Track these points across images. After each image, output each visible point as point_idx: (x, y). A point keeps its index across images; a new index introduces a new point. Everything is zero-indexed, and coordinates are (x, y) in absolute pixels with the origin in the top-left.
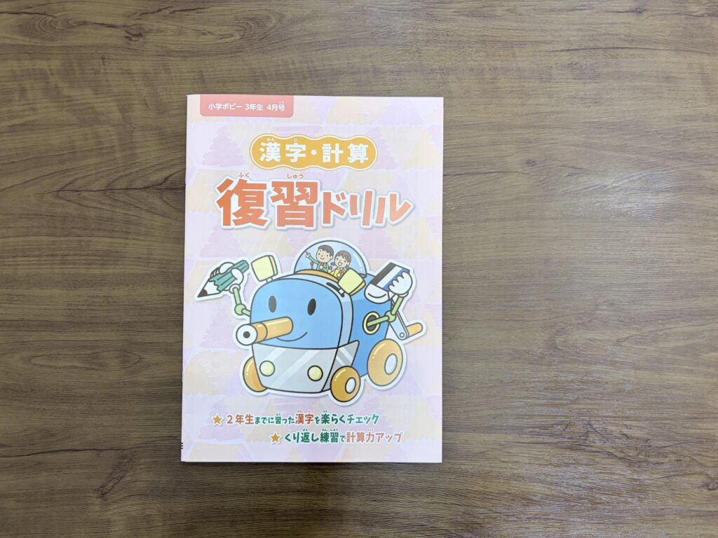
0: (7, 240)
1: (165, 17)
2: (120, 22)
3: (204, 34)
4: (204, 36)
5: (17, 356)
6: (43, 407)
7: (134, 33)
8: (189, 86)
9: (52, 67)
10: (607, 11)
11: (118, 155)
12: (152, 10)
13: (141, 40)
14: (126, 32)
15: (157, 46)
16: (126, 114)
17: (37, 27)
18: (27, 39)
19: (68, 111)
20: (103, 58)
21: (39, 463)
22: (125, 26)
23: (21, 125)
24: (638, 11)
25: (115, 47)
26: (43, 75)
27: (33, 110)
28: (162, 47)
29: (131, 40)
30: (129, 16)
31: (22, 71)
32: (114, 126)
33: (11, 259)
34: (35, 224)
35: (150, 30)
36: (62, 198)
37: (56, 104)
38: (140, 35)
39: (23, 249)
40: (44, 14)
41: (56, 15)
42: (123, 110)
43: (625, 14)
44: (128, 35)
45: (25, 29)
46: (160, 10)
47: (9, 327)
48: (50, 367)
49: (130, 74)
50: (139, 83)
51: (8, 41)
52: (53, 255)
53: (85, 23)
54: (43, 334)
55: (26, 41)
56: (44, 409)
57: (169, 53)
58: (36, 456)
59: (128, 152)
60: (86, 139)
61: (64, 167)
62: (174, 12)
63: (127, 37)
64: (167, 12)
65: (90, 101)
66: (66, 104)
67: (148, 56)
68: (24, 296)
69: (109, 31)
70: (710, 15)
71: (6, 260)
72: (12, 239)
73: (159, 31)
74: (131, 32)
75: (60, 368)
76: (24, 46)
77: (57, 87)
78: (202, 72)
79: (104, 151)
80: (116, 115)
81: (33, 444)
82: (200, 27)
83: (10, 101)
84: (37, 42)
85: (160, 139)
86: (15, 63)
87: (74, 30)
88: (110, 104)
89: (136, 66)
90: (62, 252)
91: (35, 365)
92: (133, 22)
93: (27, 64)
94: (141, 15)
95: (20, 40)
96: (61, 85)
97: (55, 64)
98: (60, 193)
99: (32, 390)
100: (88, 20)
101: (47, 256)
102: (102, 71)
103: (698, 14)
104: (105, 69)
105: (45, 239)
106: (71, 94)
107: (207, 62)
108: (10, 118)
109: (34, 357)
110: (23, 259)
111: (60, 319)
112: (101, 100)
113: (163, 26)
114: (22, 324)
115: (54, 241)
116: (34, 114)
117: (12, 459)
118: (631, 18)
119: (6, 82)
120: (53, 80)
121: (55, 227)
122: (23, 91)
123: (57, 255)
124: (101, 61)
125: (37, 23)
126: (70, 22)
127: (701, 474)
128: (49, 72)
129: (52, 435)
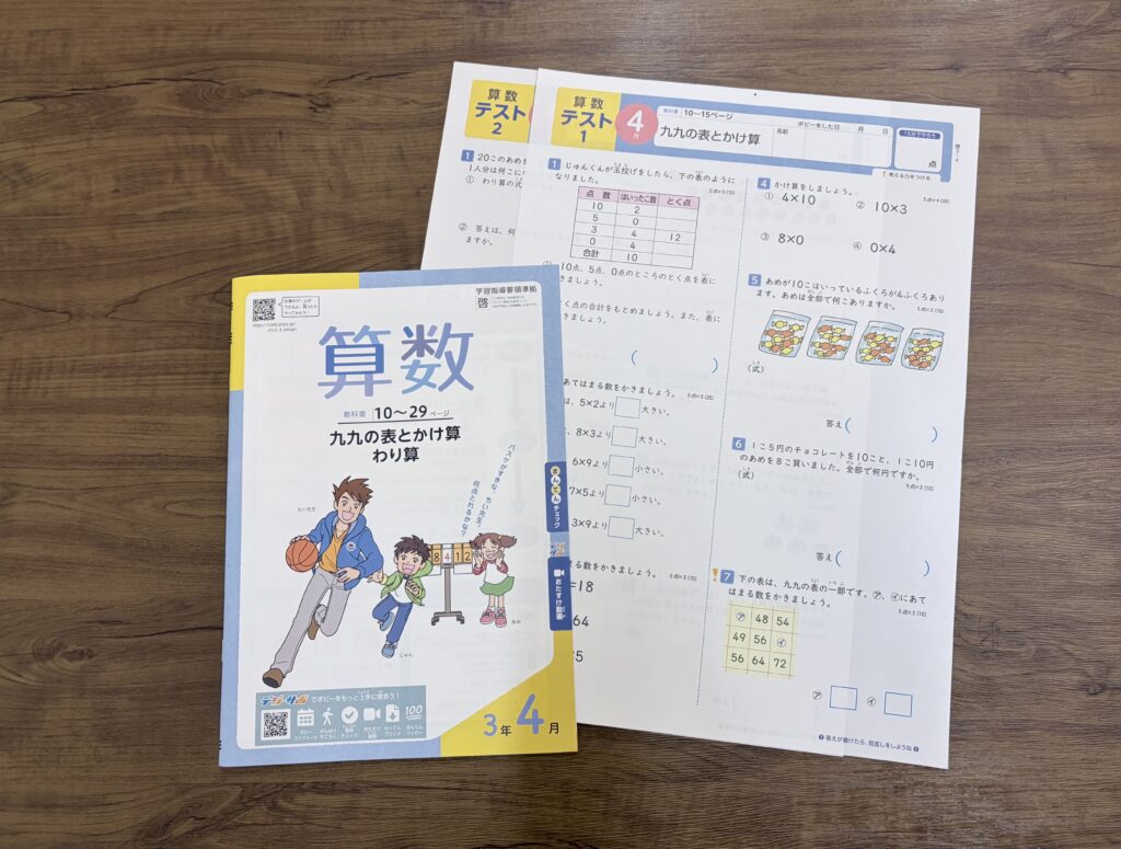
0: (146, 353)
1: (360, 84)
2: (303, 90)
3: (406, 103)
4: (407, 106)
5: (148, 502)
6: (178, 569)
7: (320, 103)
8: (385, 164)
9: (216, 144)
10: (914, 69)
11: (292, 248)
12: (344, 76)
13: (329, 111)
14: (310, 101)
15: (348, 118)
16: (305, 199)
17: (200, 96)
18: (187, 110)
19: (232, 196)
20: (281, 133)
21: (165, 646)
22: (309, 95)
23: (173, 212)
24: (955, 68)
25: (297, 120)
26: (205, 153)
27: (190, 194)
28: (354, 119)
29: (316, 111)
30: (315, 84)
31: (178, 147)
32: (289, 213)
33: (150, 378)
34: (184, 334)
35: (341, 99)
36: (219, 302)
37: (218, 188)
38: (328, 106)
39: (166, 365)
40: (210, 81)
41: (224, 82)
42: (301, 195)
43: (938, 72)
44: (313, 106)
45: (184, 99)
46: (353, 77)
47: (141, 463)
48: (190, 516)
49: (312, 151)
50: (322, 162)
51: (162, 113)
52: (203, 373)
53: (260, 92)
54: (184, 473)
55: (187, 113)
56: (178, 572)
57: (362, 126)
58: (163, 637)
59: (304, 245)
60: (254, 230)
61: (225, 263)
62: (371, 77)
63: (311, 108)
64: (362, 78)
65: (262, 184)
66: (232, 187)
67: (336, 130)
68: (164, 424)
69: (288, 101)
70: (1050, 70)
71: (143, 378)
72: (152, 353)
73: (352, 100)
74: (316, 102)
75: (202, 518)
76: (183, 118)
77: (221, 168)
78: (401, 147)
79: (277, 243)
80: (293, 200)
81: (159, 620)
82: (400, 95)
83: (160, 183)
84: (200, 113)
85: (346, 229)
86: (170, 138)
87: (246, 100)
88: (286, 187)
89: (320, 142)
90: (215, 369)
91: (171, 513)
92: (321, 91)
93: (185, 140)
94: (330, 82)
95: (177, 110)
96: (226, 164)
97: (221, 139)
98: (218, 296)
99: (164, 547)
100: (262, 88)
101: (196, 373)
102: (279, 148)
103: (1034, 69)
104: (282, 146)
105: (197, 352)
106: (240, 175)
107: (408, 136)
108: (160, 204)
109: (170, 503)
110: (166, 377)
111: (208, 454)
112: (276, 182)
113: (356, 95)
114: (159, 461)
115: (205, 355)
116: (191, 199)
117: (129, 640)
118: (947, 76)
119: (157, 160)
120: (216, 158)
121: (209, 338)
122: (178, 171)
123: (209, 373)
124: (278, 136)
125: (201, 91)
126: (242, 90)
127: (1074, 671)
128: (212, 150)
129: (187, 607)
